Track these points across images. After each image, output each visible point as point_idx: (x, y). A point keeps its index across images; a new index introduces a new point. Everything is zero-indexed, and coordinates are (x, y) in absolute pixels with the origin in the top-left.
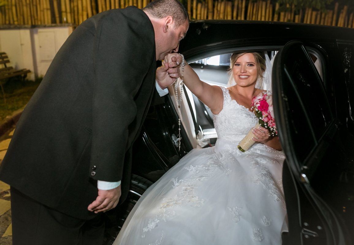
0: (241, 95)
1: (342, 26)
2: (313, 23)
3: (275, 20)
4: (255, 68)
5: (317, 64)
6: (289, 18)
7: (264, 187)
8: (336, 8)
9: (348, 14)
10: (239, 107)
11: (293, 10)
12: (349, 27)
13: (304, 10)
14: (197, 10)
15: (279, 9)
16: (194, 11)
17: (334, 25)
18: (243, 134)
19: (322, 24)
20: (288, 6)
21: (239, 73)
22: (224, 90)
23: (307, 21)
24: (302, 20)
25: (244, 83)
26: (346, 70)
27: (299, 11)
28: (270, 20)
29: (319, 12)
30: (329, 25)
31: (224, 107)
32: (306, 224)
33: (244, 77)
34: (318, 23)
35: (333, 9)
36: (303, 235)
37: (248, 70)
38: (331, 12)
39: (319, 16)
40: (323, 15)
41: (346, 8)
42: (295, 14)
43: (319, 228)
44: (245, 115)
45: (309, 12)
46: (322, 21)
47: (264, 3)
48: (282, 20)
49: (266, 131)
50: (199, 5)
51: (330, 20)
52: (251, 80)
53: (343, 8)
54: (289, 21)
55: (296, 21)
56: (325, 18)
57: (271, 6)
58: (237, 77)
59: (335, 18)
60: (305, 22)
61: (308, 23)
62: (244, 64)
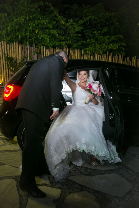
0: (82, 86)
1: (110, 61)
2: (98, 60)
3: (82, 58)
4: (86, 75)
5: (107, 73)
6: (88, 57)
7: (94, 113)
8: (108, 54)
9: (113, 56)
10: (82, 90)
11: (90, 54)
12: (113, 62)
13: (94, 54)
14: (46, 52)
15: (83, 53)
16: (45, 53)
17: (107, 61)
18: (83, 99)
19: (102, 60)
20: (87, 52)
21: (81, 78)
22: (77, 84)
23: (96, 59)
24: (94, 59)
25: (83, 81)
26: (116, 76)
27: (92, 54)
28: (80, 58)
29: (101, 55)
30: (105, 61)
31: (77, 90)
32: (110, 115)
33: (83, 79)
34: (100, 60)
35: (106, 54)
36: (109, 118)
37: (84, 76)
38: (106, 55)
39: (101, 57)
40: (102, 56)
41: (111, 53)
42: (91, 56)
43: (114, 115)
44: (84, 92)
45: (96, 55)
46: (102, 59)
47: (77, 50)
48: (85, 59)
49: (93, 95)
50: (47, 50)
51: (105, 59)
52: (85, 80)
53: (110, 54)
54: (88, 59)
55: (91, 59)
56: (103, 58)
57: (80, 51)
58: (80, 79)
59: (107, 58)
60: (95, 60)
61: (96, 60)
62: (82, 74)
